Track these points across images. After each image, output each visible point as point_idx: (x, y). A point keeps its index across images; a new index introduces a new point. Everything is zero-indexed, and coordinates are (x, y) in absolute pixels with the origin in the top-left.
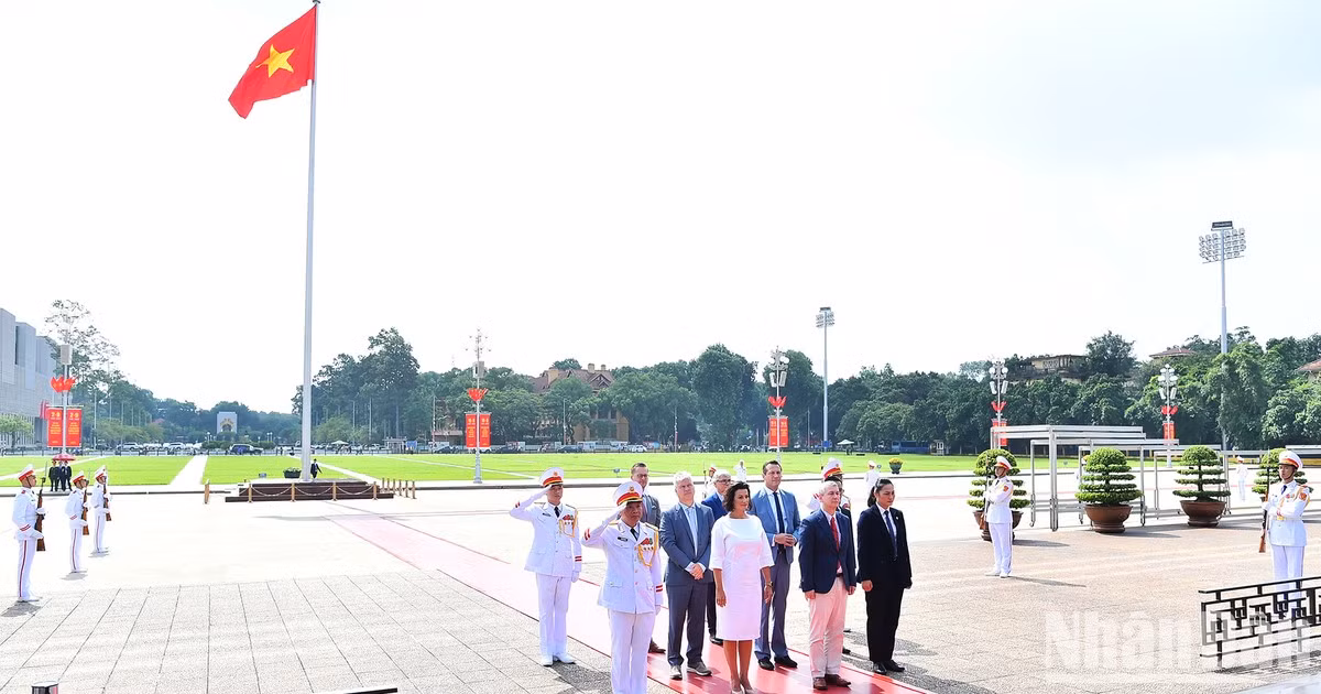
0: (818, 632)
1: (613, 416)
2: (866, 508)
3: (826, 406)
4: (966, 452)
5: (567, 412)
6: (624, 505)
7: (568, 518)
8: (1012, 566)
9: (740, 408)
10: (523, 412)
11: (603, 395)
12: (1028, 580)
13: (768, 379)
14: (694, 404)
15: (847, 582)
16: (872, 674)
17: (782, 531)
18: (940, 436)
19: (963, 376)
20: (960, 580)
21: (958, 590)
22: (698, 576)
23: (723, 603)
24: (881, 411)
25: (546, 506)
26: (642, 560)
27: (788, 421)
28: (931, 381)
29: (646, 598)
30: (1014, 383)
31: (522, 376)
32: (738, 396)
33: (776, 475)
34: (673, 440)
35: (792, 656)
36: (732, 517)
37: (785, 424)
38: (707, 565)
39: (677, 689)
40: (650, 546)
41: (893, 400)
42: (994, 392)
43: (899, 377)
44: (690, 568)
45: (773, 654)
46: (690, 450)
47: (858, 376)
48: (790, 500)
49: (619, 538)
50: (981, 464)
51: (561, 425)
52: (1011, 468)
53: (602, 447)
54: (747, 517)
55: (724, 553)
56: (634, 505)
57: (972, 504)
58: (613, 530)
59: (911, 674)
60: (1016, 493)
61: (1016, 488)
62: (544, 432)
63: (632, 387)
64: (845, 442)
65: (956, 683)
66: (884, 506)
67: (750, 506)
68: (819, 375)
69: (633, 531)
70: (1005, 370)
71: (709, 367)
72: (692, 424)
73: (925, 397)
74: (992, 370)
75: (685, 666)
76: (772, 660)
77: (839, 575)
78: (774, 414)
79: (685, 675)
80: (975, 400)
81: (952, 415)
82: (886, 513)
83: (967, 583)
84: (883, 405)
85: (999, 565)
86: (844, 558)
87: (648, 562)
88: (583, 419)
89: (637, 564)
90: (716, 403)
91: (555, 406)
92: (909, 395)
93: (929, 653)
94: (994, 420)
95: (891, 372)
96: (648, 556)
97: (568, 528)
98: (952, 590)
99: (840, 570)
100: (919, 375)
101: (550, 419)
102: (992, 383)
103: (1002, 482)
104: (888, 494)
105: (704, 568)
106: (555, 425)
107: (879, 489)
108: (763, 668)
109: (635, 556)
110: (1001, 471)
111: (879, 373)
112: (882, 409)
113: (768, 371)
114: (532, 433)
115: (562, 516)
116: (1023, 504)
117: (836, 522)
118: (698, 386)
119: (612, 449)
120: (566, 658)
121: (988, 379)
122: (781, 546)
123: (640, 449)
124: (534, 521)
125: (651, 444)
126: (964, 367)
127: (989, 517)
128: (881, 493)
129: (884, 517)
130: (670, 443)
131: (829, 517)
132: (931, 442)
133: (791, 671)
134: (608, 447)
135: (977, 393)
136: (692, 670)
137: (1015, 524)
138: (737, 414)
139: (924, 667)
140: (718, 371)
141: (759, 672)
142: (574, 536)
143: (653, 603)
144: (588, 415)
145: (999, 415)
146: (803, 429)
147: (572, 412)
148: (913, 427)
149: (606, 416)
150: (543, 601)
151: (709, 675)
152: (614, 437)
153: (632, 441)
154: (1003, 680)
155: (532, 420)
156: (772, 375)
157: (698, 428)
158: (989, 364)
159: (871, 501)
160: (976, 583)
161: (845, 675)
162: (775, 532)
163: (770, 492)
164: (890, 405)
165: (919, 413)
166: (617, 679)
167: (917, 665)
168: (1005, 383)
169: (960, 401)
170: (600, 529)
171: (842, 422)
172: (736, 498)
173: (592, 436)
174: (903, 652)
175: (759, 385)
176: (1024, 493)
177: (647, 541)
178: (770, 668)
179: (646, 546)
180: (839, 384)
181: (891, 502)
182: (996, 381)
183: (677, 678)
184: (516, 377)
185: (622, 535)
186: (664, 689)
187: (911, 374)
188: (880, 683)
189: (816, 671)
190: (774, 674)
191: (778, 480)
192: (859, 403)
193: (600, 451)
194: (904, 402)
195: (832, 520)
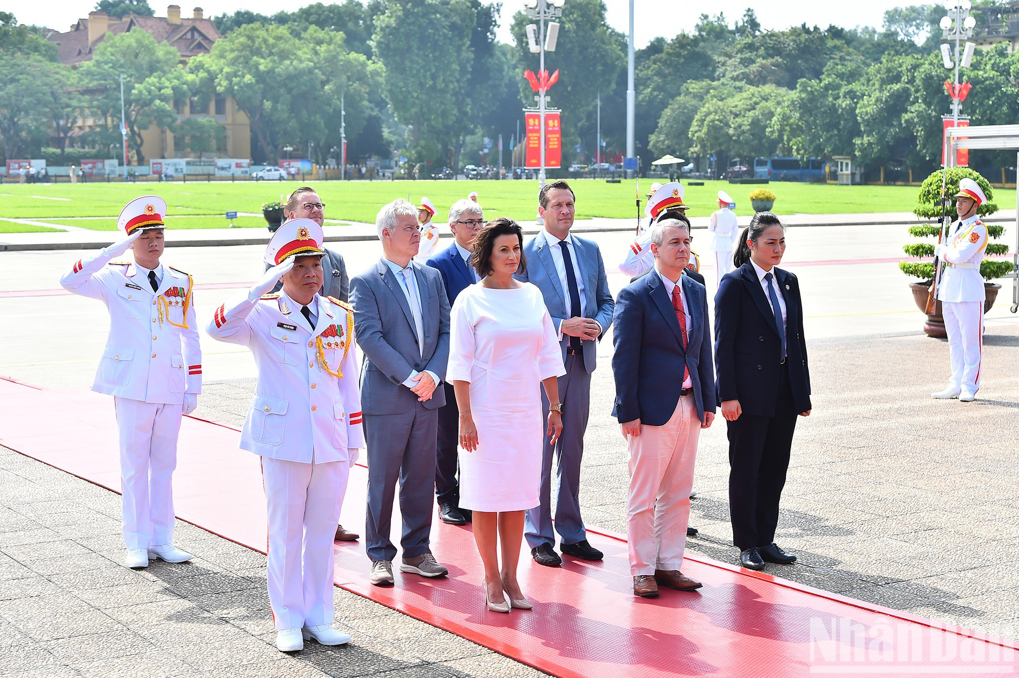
0: (645, 495)
1: (220, 110)
2: (732, 269)
3: (631, 92)
4: (892, 179)
5: (128, 103)
6: (289, 263)
7: (173, 292)
8: (982, 382)
9: (468, 95)
10: (39, 102)
11: (199, 67)
12: (1009, 405)
13: (521, 37)
14: (377, 85)
15: (700, 405)
16: (738, 568)
17: (576, 312)
18: (845, 148)
19: (891, 35)
20: (888, 406)
21: (884, 424)
22: (425, 395)
23: (472, 442)
24: (737, 101)
25: (132, 270)
26: (323, 366)
27: (561, 119)
28: (830, 43)
29: (331, 435)
30: (985, 48)
31: (34, 29)
32: (463, 71)
33: (565, 210)
34: (337, 157)
35: (594, 541)
36: (489, 285)
37: (554, 124)
38: (442, 373)
39: (387, 604)
40: (337, 339)
41: (759, 79)
42: (948, 64)
43: (772, 35)
44: (412, 381)
45: (558, 538)
46: (371, 175)
47: (692, 32)
48: (591, 254)
49: (281, 325)
50: (926, 196)
51: (117, 127)
52: (984, 202)
53: (199, 170)
54: (515, 286)
55: (473, 352)
56: (309, 263)
57: (908, 271)
58: (269, 310)
59: (810, 567)
60: (991, 250)
61: (991, 241)
62: (83, 140)
63: (258, 52)
64: (668, 160)
65: (888, 582)
66: (765, 265)
67: (522, 264)
68: (619, 30)
69: (306, 312)
70: (970, 22)
71: (407, 13)
72: (374, 125)
73: (817, 74)
74: (945, 23)
75: (398, 562)
76: (557, 549)
77: (686, 392)
78: (535, 104)
79: (398, 579)
80: (911, 81)
81: (867, 107)
82: (768, 277)
83: (899, 412)
84: (740, 89)
85: (958, 379)
86: (695, 362)
87: (334, 368)
88: (160, 115)
89: (315, 374)
90: (422, 85)
91: (102, 90)
92: (788, 69)
93: (837, 531)
94: (945, 118)
95: (754, 24)
96: (334, 358)
97: (175, 311)
98: (876, 425)
99: (687, 383)
100: (807, 31)
101: (93, 114)
102: (945, 48)
103: (969, 226)
104: (773, 242)
105: (437, 381)
106: (104, 127)
107: (757, 233)
108: (541, 562)
109: (312, 357)
110: (966, 205)
111: (732, 27)
112: (738, 97)
113: (520, 23)
114: (59, 143)
115: (163, 288)
116: (1000, 270)
117: (682, 295)
118: (386, 51)
119: (219, 173)
120: (174, 553)
121: (936, 40)
122: (575, 341)
123: (276, 174)
124: (107, 299)
125: (296, 166)
126: (892, 17)
127: (945, 291)
128: (761, 241)
129: (764, 285)
130: (332, 163)
131: (670, 286)
132: (827, 159)
133: (590, 567)
134: (211, 169)
135: (915, 67)
136: (411, 569)
137: (988, 305)
138: (460, 104)
139: (832, 554)
140: (424, 21)
141: (533, 570)
142: (187, 328)
143: (344, 446)
144: (168, 107)
145: (956, 106)
146: (587, 134)
147: (137, 101)
148: (795, 131)
149: (205, 110)
150: (129, 448)
151: (442, 576)
152: (222, 150)
153: (258, 158)
154: (970, 574)
155: (57, 117)
156: (530, 29)
157: (386, 133)
158: (939, 12)
159: (742, 257)
160: (914, 411)
161: (690, 572)
162: (563, 315)
163: (553, 241)
164: (753, 89)
165: (807, 107)
166: (280, 588)
167: (819, 551)
168: (969, 47)
169: (884, 82)
170: (244, 308)
171: (662, 122)
172: (497, 250)
173: (180, 148)
174: (791, 531)
175: (504, 50)
176: (1002, 249)
177: (332, 331)
178: (554, 563)
179: (331, 339)
180: (657, 47)
181: (777, 257)
182: (952, 45)
183: (386, 584)
184: (22, 31)
185: (287, 320)
186: (360, 603)
187: (794, 31)
188: (752, 584)
189: (639, 565)
190: (560, 575)
191: (568, 218)
192: (694, 86)
193: (196, 177)
194: (779, 84)
195: (676, 292)
